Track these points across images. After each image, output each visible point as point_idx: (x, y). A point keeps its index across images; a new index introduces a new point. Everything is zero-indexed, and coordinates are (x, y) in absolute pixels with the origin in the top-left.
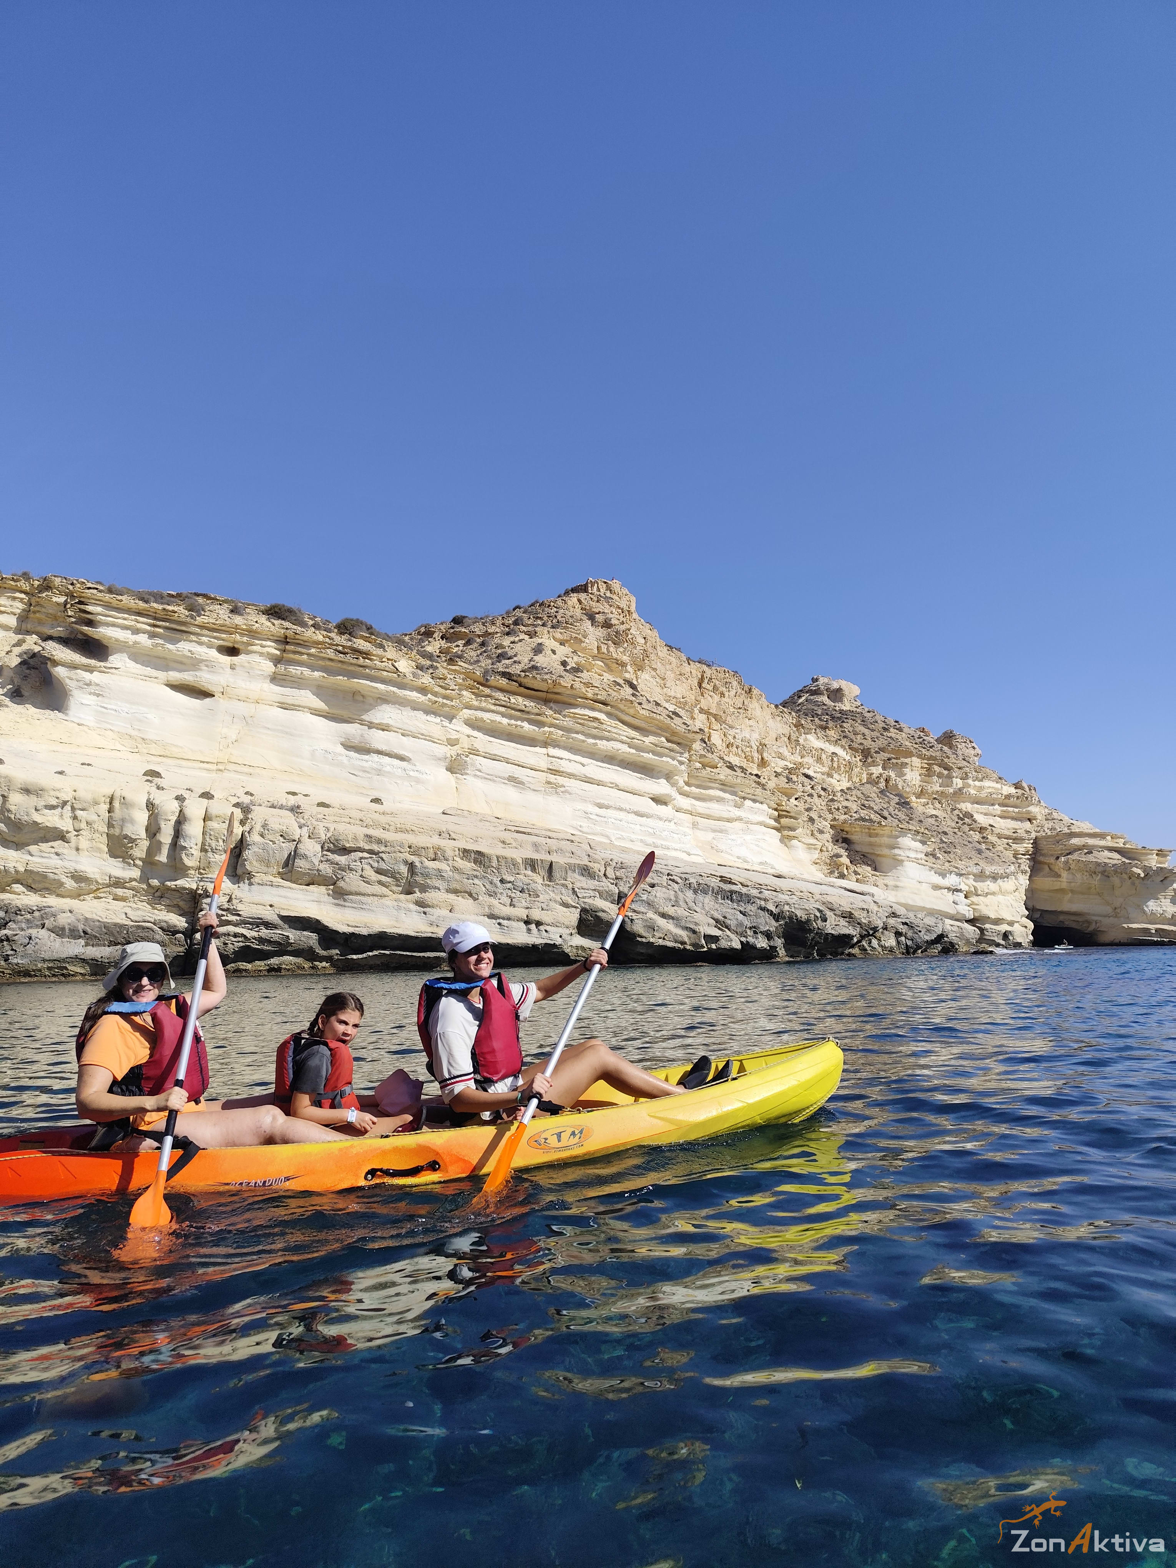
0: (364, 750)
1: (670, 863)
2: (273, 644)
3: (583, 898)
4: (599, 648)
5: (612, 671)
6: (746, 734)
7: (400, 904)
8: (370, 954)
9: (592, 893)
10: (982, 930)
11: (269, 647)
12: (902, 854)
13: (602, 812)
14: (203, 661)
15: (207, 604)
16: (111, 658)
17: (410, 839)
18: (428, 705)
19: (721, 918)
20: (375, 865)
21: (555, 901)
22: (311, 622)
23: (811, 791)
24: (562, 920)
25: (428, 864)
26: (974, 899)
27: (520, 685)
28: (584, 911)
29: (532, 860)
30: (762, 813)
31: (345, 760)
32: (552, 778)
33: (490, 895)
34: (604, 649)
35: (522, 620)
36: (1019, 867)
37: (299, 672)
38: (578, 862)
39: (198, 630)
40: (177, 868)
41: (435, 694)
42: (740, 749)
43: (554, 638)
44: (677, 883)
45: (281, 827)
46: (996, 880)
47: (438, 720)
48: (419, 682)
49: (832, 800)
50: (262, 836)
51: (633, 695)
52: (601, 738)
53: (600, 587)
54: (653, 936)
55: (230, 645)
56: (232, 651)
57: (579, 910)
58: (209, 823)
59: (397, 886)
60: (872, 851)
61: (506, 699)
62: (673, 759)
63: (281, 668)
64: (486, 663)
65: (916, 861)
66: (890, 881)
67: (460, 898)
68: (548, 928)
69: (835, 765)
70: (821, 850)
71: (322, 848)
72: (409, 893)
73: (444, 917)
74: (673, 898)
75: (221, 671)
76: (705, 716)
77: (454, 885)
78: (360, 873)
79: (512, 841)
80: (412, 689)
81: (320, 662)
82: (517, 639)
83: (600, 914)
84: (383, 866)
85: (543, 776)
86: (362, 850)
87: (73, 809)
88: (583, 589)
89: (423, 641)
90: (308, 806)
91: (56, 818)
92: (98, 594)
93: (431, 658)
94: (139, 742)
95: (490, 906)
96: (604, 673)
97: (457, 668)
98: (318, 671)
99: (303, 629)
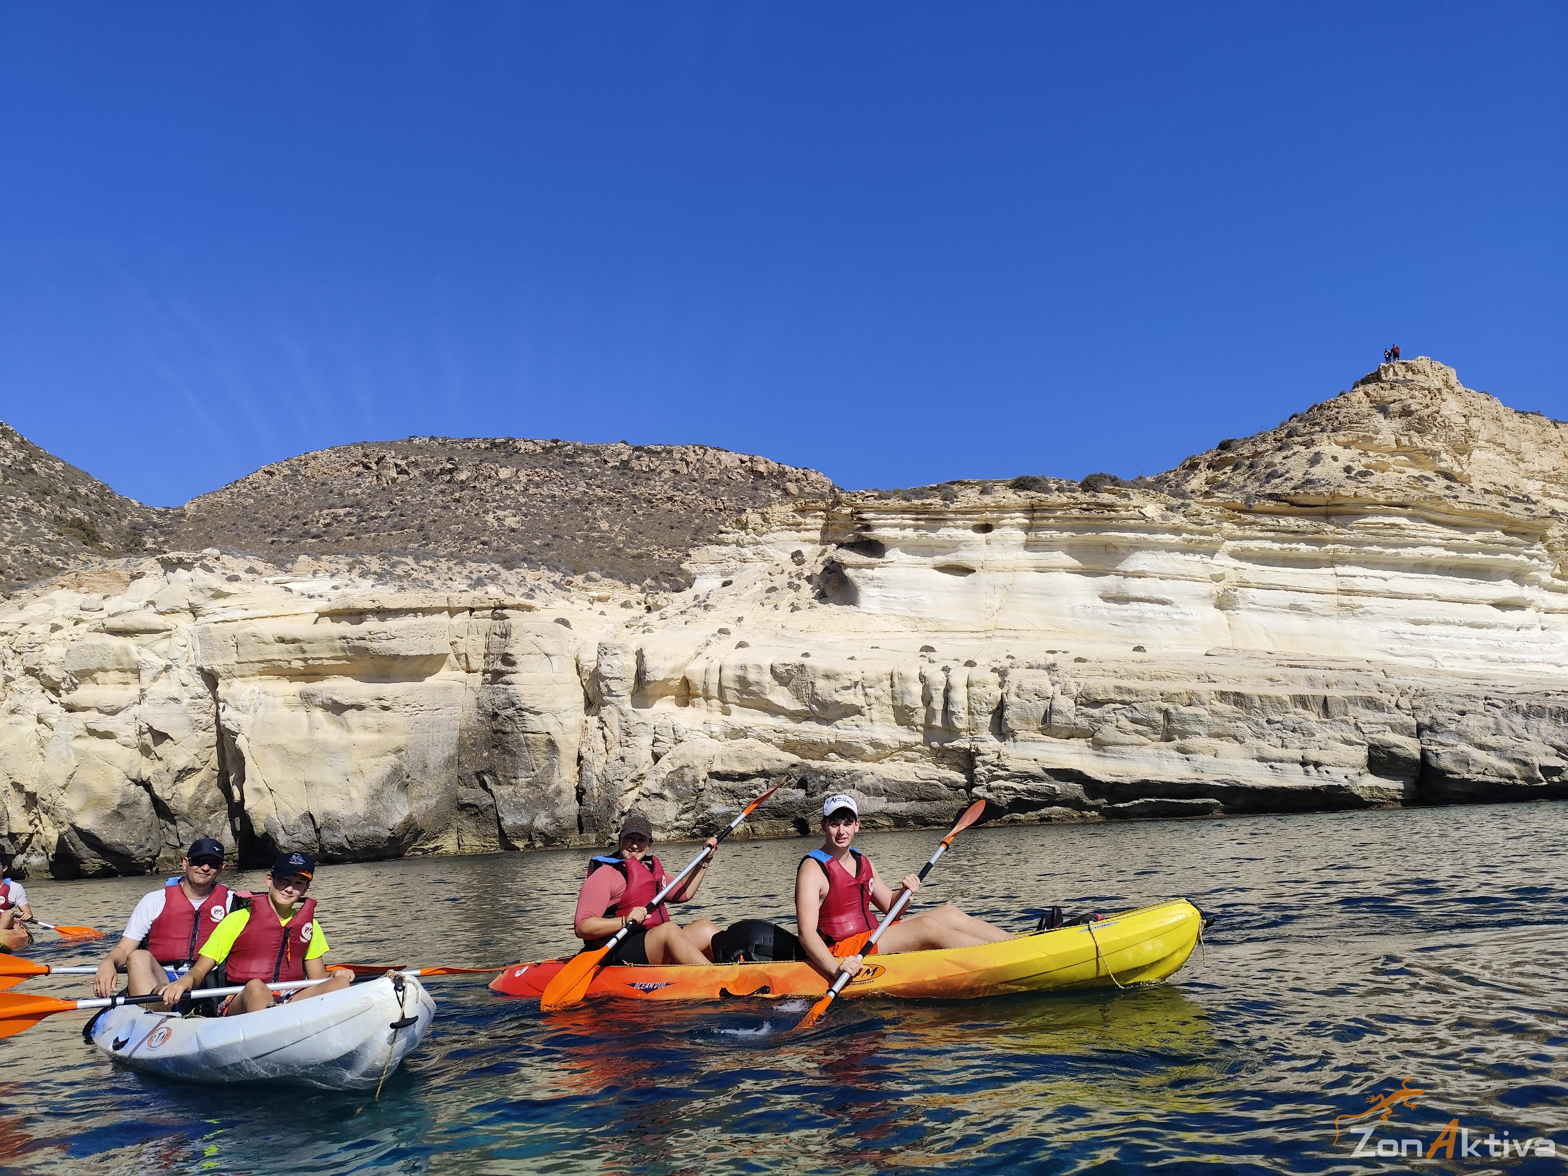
0: (1123, 599)
2: (1021, 515)
3: (1370, 733)
4: (1398, 441)
5: (1421, 463)
7: (1161, 752)
8: (1136, 802)
9: (1380, 728)
11: (1018, 517)
13: (1421, 629)
14: (961, 542)
15: (961, 490)
16: (887, 554)
17: (1165, 686)
18: (1183, 545)
19: (1564, 744)
20: (1129, 715)
22: (1055, 486)
24: (1345, 759)
25: (1182, 709)
27: (1292, 504)
28: (1372, 747)
29: (1301, 697)
31: (1105, 613)
32: (1345, 599)
33: (1258, 737)
34: (1405, 441)
35: (1297, 430)
37: (1049, 536)
38: (1359, 693)
39: (953, 516)
40: (951, 732)
41: (1191, 532)
43: (1336, 443)
44: (1499, 707)
45: (1034, 687)
47: (1197, 557)
48: (1170, 524)
50: (1018, 696)
51: (1448, 488)
52: (1405, 546)
53: (1397, 369)
55: (983, 523)
56: (986, 528)
57: (1366, 747)
58: (971, 689)
59: (1155, 733)
61: (1275, 522)
62: (1519, 554)
63: (1032, 534)
64: (1252, 487)
67: (1224, 742)
68: (1329, 769)
71: (1075, 702)
72: (1169, 740)
73: (1208, 763)
74: (1493, 726)
75: (978, 547)
77: (1215, 729)
78: (1116, 723)
79: (1281, 678)
80: (1164, 531)
81: (1067, 523)
82: (1290, 453)
83: (1394, 750)
84: (1137, 715)
85: (1333, 599)
86: (1114, 702)
87: (863, 688)
88: (1375, 378)
89: (1187, 475)
90: (1064, 663)
91: (852, 697)
92: (871, 502)
93: (1183, 495)
94: (917, 622)
95: (1258, 749)
96: (1407, 469)
97: (1214, 500)
98: (1066, 531)
99: (1047, 495)
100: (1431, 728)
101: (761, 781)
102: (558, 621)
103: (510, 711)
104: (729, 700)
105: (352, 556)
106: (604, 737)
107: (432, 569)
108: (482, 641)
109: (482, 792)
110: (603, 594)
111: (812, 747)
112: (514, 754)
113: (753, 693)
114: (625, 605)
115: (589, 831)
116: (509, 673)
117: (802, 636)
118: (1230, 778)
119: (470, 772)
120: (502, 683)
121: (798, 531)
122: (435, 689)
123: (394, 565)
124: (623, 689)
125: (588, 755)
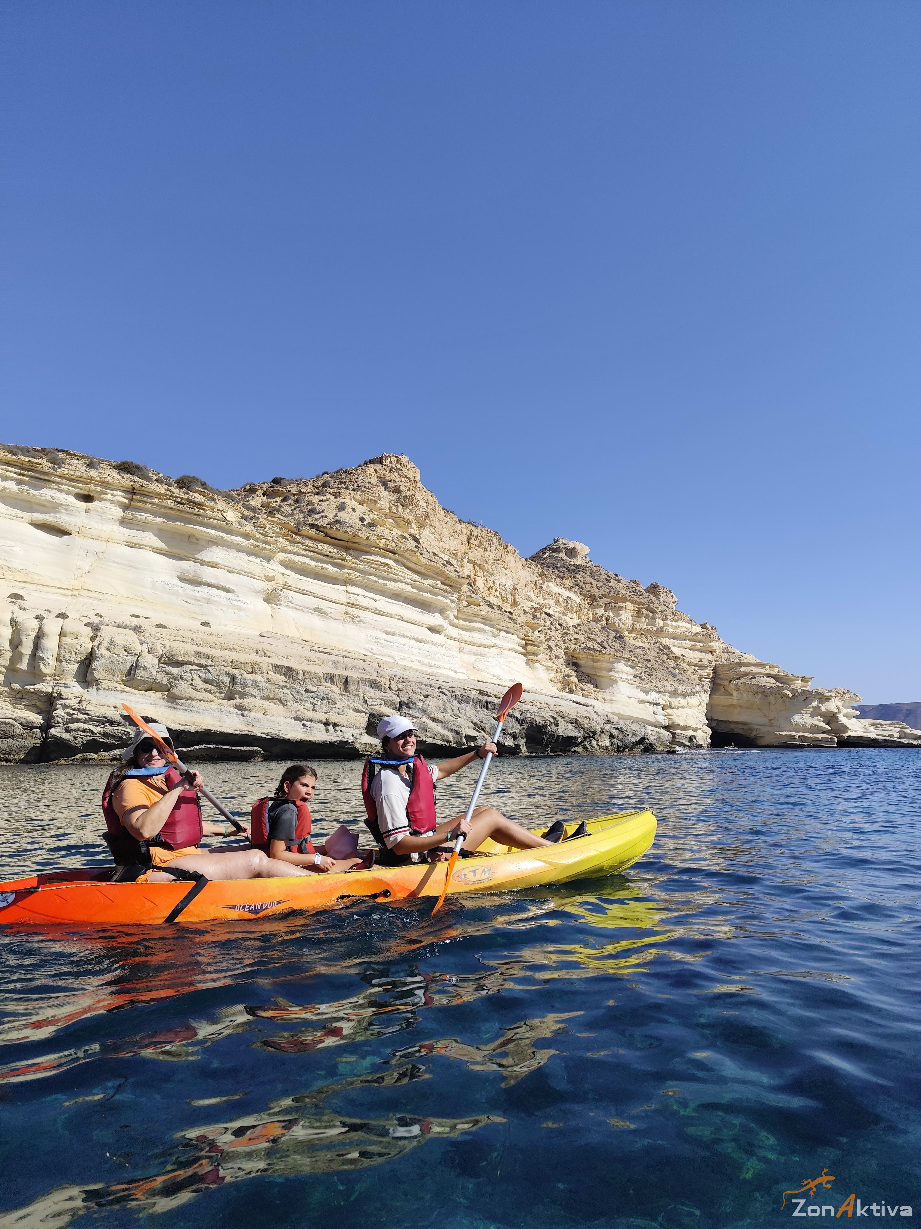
0: (196, 582)
1: (441, 679)
2: (122, 494)
3: (372, 705)
4: (390, 508)
5: (400, 527)
6: (503, 580)
7: (223, 708)
8: (197, 747)
9: (379, 702)
10: (674, 735)
11: (119, 496)
12: (617, 675)
13: (389, 638)
14: (62, 505)
15: (67, 459)
17: (233, 655)
18: (250, 548)
19: (478, 722)
20: (203, 676)
21: (349, 708)
22: (155, 477)
23: (550, 626)
24: (354, 722)
25: (246, 675)
26: (669, 711)
27: (326, 535)
28: (372, 715)
29: (331, 675)
30: (513, 641)
31: (180, 590)
32: (350, 610)
33: (297, 702)
34: (394, 509)
35: (329, 483)
36: (702, 687)
37: (144, 518)
38: (368, 677)
39: (58, 479)
40: (35, 675)
41: (257, 540)
42: (497, 592)
43: (354, 499)
44: (446, 695)
45: (125, 643)
46: (686, 697)
47: (258, 560)
48: (243, 530)
49: (566, 633)
50: (109, 650)
51: (416, 547)
52: (390, 580)
53: (392, 460)
54: (426, 736)
55: (86, 493)
56: (87, 498)
57: (368, 715)
58: (63, 638)
59: (221, 693)
60: (594, 673)
61: (315, 546)
62: (446, 598)
63: (129, 514)
64: (298, 516)
65: (627, 681)
66: (607, 696)
67: (272, 704)
68: (343, 729)
69: (569, 606)
70: (557, 671)
71: (159, 661)
72: (230, 698)
73: (259, 719)
74: (442, 706)
75: (78, 514)
76: (471, 566)
77: (268, 694)
78: (191, 682)
79: (316, 659)
80: (237, 534)
81: (162, 510)
82: (324, 498)
84: (209, 676)
85: (342, 608)
86: (192, 664)
88: (379, 461)
89: (247, 496)
90: (148, 627)
93: (254, 510)
94: (5, 570)
95: (296, 711)
96: (394, 529)
97: (275, 519)
98: (159, 517)
99: (148, 483)
100: (407, 705)
118: (273, 731)
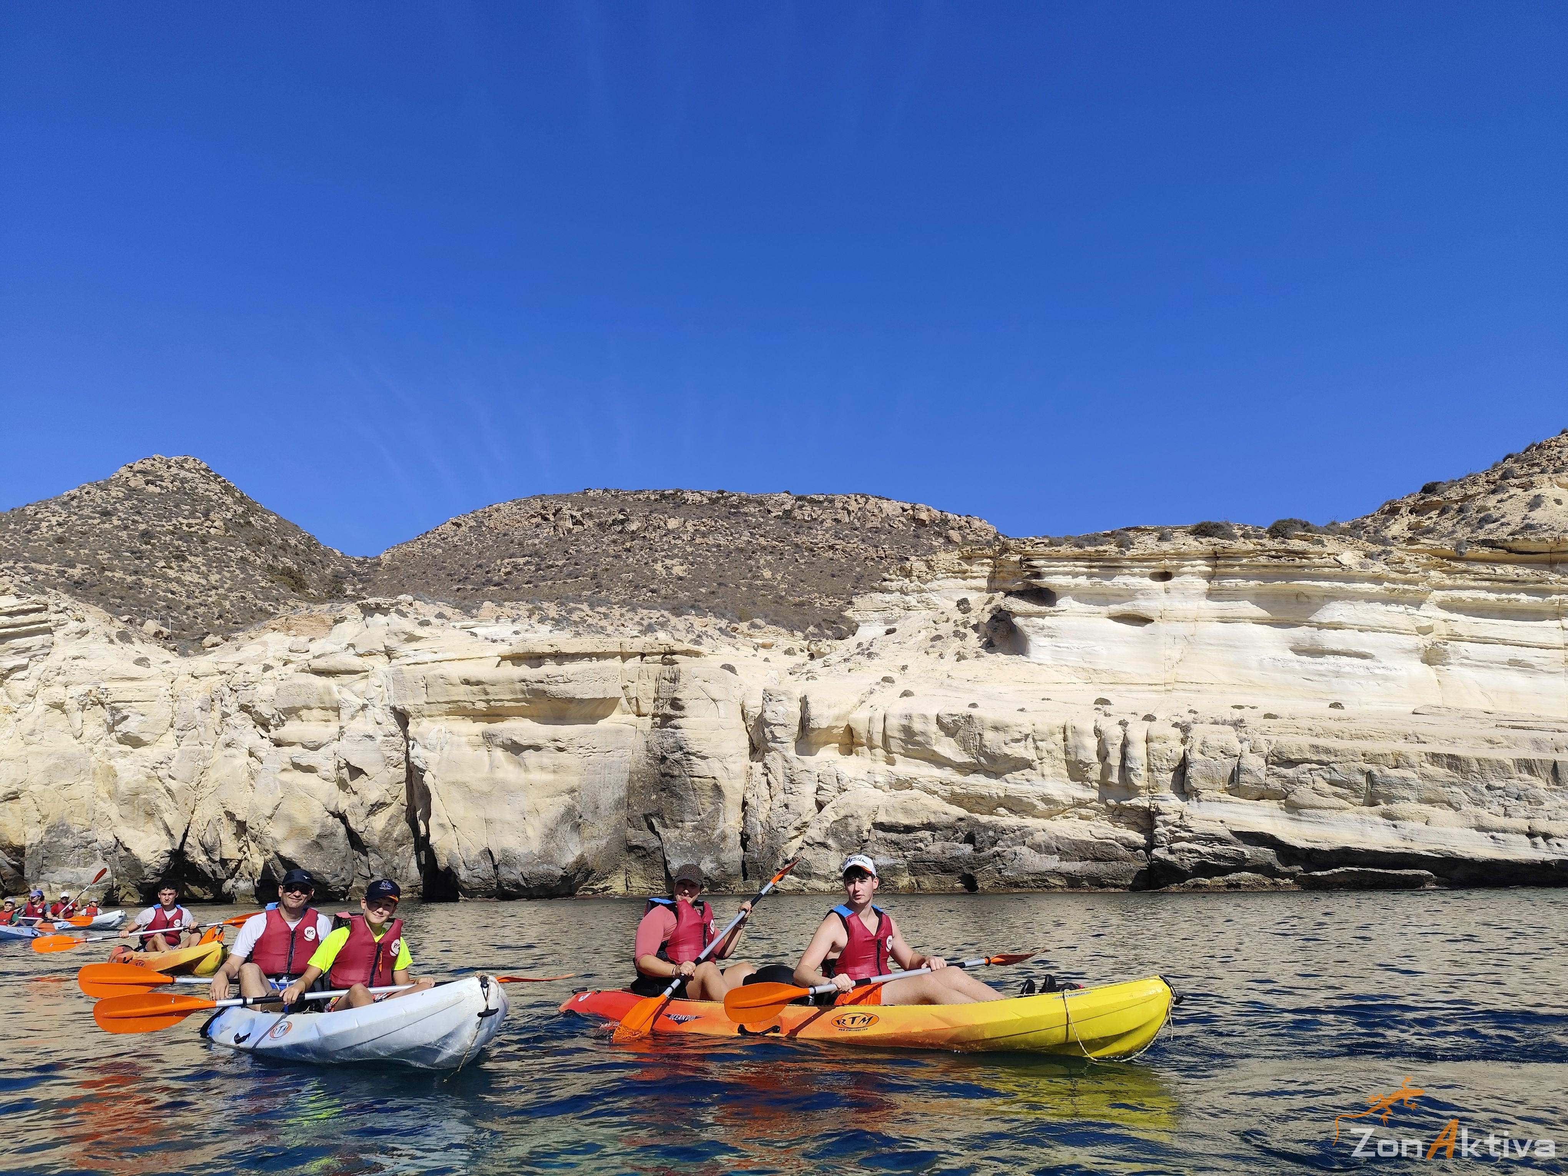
0: (1317, 652)
2: (1203, 562)
7: (1364, 817)
8: (1336, 870)
11: (1199, 565)
14: (1138, 590)
15: (1137, 537)
16: (1058, 602)
17: (1367, 746)
18: (1385, 594)
20: (1327, 776)
22: (1240, 532)
25: (1388, 771)
27: (1510, 551)
29: (1526, 761)
31: (1297, 666)
33: (1476, 805)
35: (1513, 472)
37: (1233, 585)
39: (1129, 563)
40: (1128, 788)
41: (1393, 581)
43: (1560, 485)
45: (1220, 743)
47: (1401, 608)
48: (1369, 572)
50: (1202, 753)
55: (1162, 570)
56: (1166, 576)
58: (1150, 744)
59: (1357, 797)
61: (1491, 571)
63: (1215, 583)
64: (1463, 533)
67: (1437, 809)
68: (1560, 841)
71: (1266, 761)
72: (1373, 804)
73: (1419, 831)
75: (1157, 596)
77: (1427, 795)
78: (1312, 785)
79: (1502, 740)
80: (1363, 580)
81: (1254, 571)
82: (1506, 496)
84: (1336, 777)
85: (1559, 654)
86: (1310, 762)
87: (1034, 741)
89: (1387, 520)
90: (1252, 719)
91: (1022, 750)
92: (1041, 549)
93: (1384, 542)
94: (1091, 673)
95: (1477, 817)
97: (1419, 547)
98: (1253, 580)
99: (1231, 542)
101: (927, 834)
102: (724, 667)
103: (678, 755)
104: (893, 749)
105: (532, 602)
106: (769, 783)
107: (606, 616)
108: (651, 685)
109: (649, 835)
110: (767, 641)
111: (979, 800)
112: (680, 798)
113: (918, 744)
114: (789, 652)
115: (753, 878)
116: (677, 717)
117: (969, 685)
118: (1444, 848)
119: (639, 814)
120: (671, 727)
121: (964, 579)
122: (607, 731)
123: (570, 612)
124: (787, 735)
125: (752, 801)
